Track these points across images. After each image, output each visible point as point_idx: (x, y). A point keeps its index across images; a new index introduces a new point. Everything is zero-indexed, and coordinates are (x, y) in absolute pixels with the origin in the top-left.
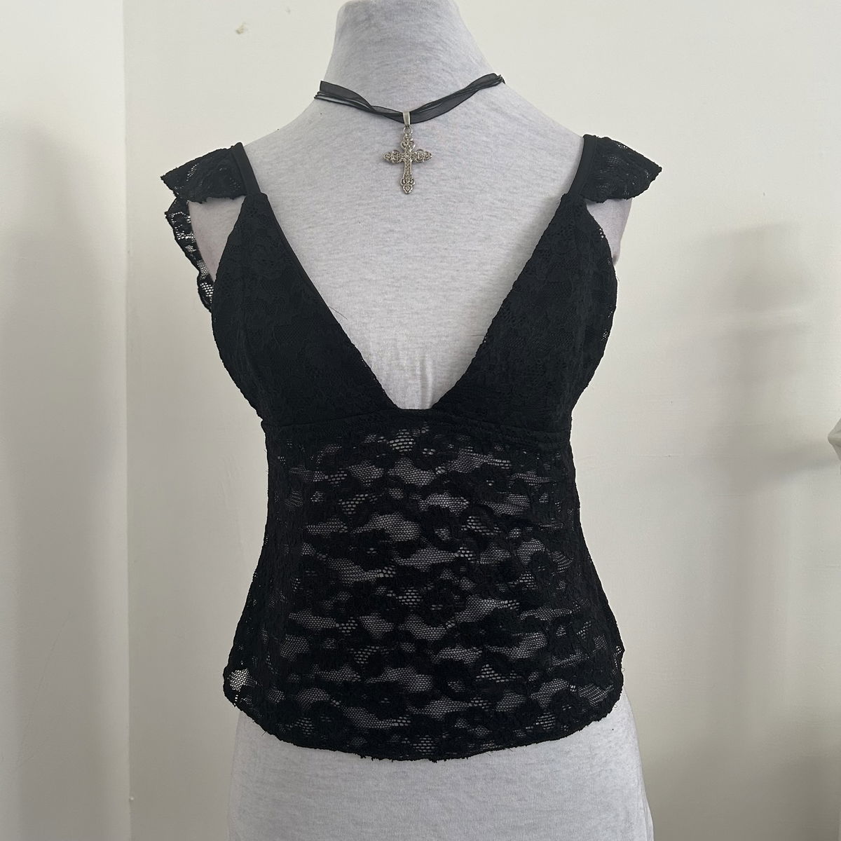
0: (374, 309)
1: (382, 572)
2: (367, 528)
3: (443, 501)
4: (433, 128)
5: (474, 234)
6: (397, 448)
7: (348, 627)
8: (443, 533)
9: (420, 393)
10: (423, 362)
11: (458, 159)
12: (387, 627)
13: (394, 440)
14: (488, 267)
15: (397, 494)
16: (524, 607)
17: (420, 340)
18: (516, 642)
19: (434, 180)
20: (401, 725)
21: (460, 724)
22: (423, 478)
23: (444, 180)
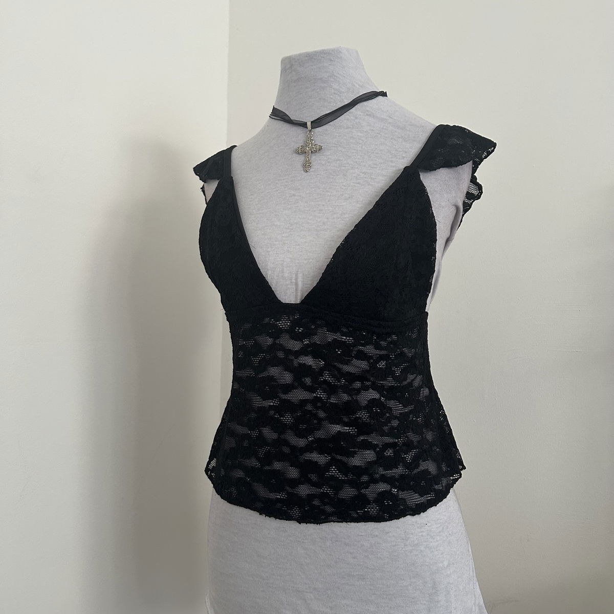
0: (275, 243)
1: (272, 402)
2: (265, 374)
3: (309, 361)
5: (342, 195)
6: (281, 327)
7: (255, 434)
8: (308, 381)
9: (294, 294)
10: (297, 275)
11: (340, 149)
12: (275, 436)
13: (279, 321)
15: (281, 355)
16: (360, 433)
17: (297, 261)
18: (352, 454)
20: (282, 497)
21: (316, 502)
22: (295, 345)
23: (329, 162)
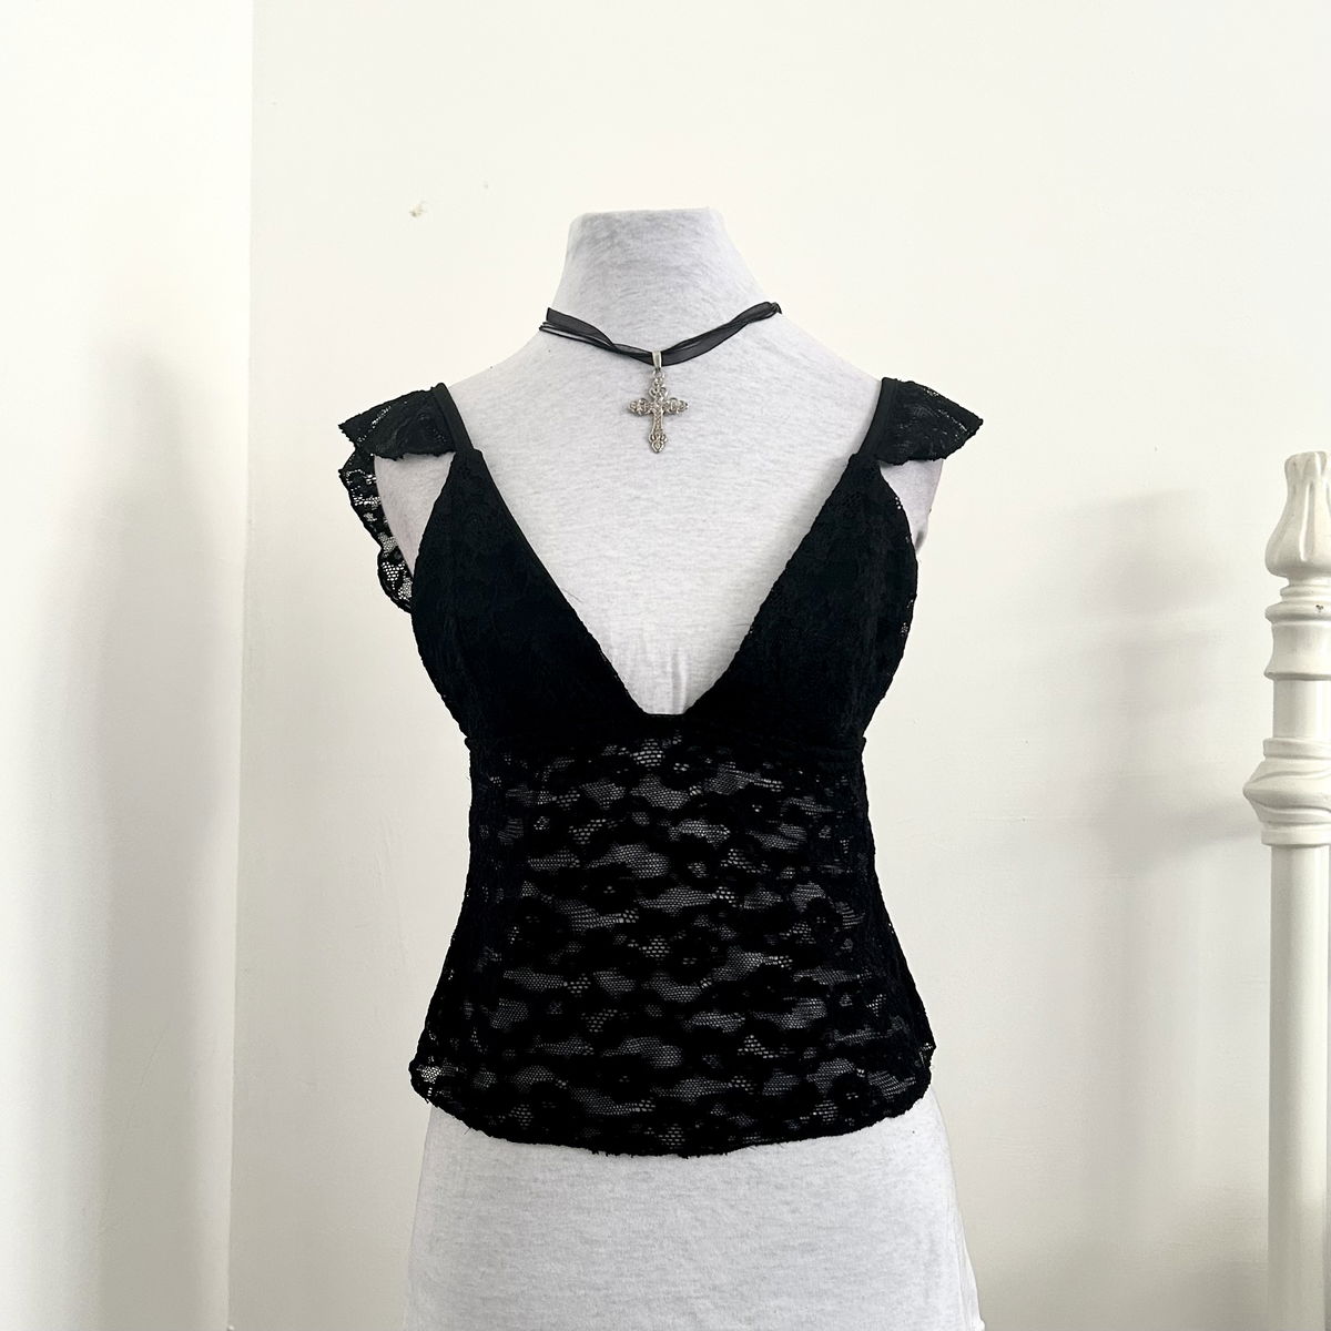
0: (615, 593)
1: (622, 917)
2: (607, 860)
3: (698, 829)
4: (690, 372)
5: (739, 502)
6: (643, 762)
7: (578, 987)
8: (698, 868)
9: (671, 695)
10: (675, 656)
11: (721, 411)
12: (626, 985)
13: (639, 751)
14: (756, 544)
15: (641, 819)
16: (797, 967)
17: (672, 630)
18: (787, 1008)
19: (691, 436)
20: (644, 1110)
21: (717, 1111)
22: (674, 799)
23: (702, 436)
